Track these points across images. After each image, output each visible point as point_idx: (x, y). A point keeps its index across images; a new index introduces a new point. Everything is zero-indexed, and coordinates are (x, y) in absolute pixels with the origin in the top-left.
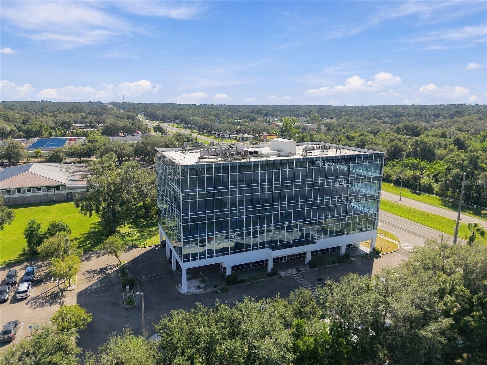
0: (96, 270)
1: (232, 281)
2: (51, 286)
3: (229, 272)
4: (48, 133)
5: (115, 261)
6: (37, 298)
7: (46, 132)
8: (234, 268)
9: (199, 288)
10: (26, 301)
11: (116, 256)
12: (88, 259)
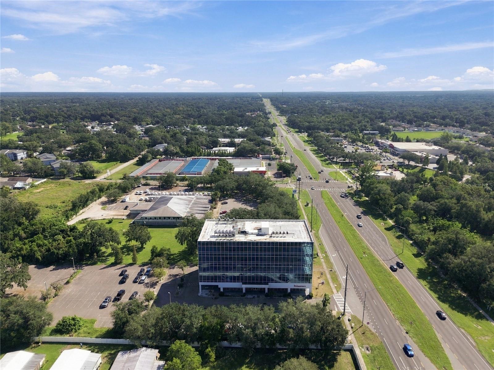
0: (174, 275)
1: (222, 294)
2: (154, 279)
3: (222, 290)
4: (199, 153)
5: (182, 272)
6: (147, 283)
7: (198, 153)
8: (224, 289)
9: (207, 294)
10: (143, 284)
11: (183, 270)
12: (173, 268)
